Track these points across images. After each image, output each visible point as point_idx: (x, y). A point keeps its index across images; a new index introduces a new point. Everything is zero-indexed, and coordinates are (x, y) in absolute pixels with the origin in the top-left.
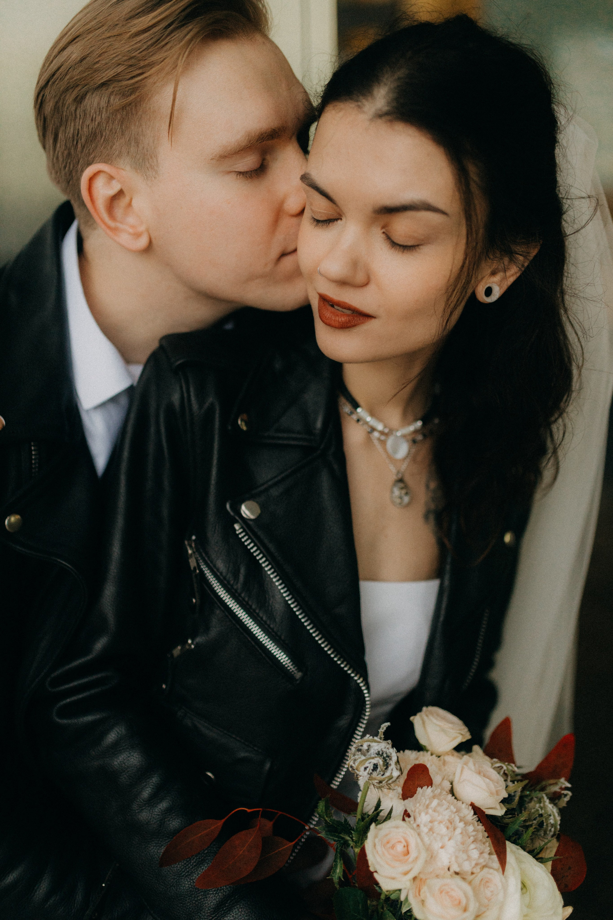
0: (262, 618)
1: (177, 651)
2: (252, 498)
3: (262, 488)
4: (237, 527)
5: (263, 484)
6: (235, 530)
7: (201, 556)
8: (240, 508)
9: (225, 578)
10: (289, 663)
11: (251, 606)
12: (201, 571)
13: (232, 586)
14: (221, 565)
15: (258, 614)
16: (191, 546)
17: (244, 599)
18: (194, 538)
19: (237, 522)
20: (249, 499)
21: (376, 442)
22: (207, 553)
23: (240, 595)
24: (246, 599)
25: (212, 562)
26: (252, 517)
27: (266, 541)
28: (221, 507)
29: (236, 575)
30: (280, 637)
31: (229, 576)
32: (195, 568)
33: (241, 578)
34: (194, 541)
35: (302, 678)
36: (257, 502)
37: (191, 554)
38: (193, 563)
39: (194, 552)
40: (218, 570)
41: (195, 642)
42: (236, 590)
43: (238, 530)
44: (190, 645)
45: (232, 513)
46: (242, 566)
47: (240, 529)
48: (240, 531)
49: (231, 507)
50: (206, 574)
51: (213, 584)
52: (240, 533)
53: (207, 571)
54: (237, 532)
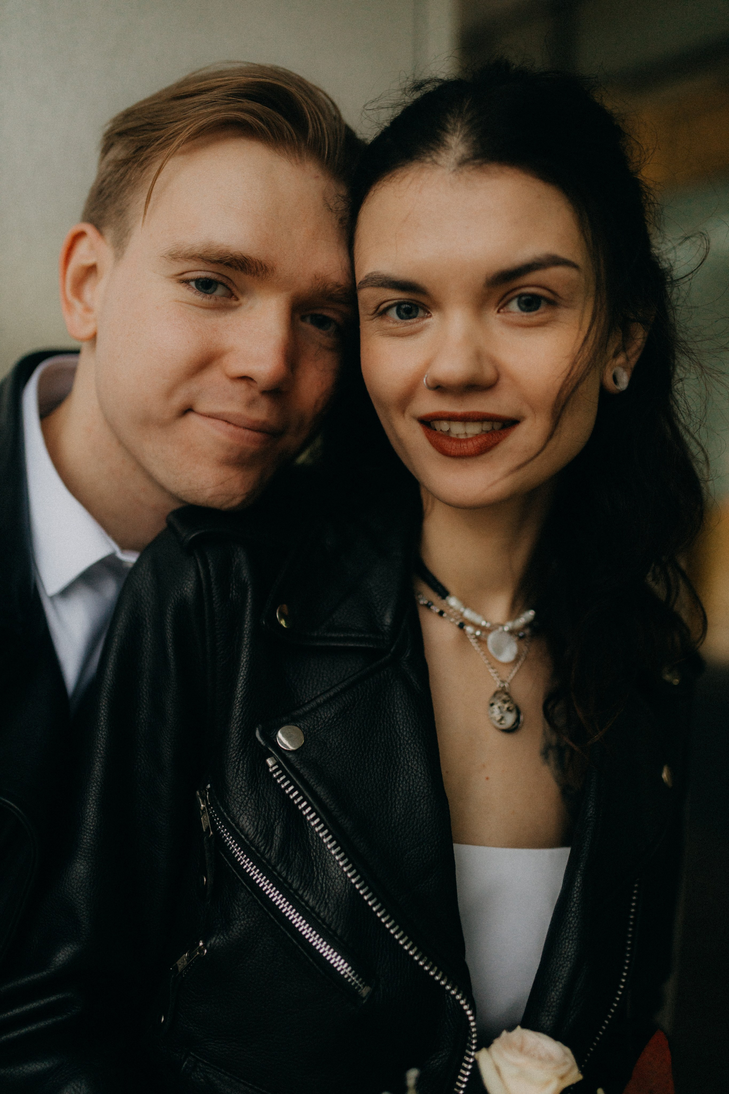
0: (307, 903)
1: (182, 962)
2: (293, 721)
3: (307, 708)
4: (270, 762)
5: (309, 702)
6: (268, 767)
7: (218, 811)
8: (277, 733)
10: (350, 972)
11: (290, 885)
12: (218, 835)
13: (263, 855)
14: (245, 822)
15: (301, 897)
16: (204, 798)
17: (279, 874)
18: (209, 786)
19: (270, 755)
20: (287, 723)
21: (473, 641)
22: (226, 807)
23: (274, 867)
24: (284, 874)
25: (233, 820)
26: (291, 748)
27: (312, 782)
28: (248, 735)
29: (268, 835)
30: (335, 932)
31: (259, 840)
32: (208, 829)
33: (277, 842)
34: (209, 789)
35: (370, 996)
36: (300, 727)
37: (204, 808)
38: (205, 821)
39: (208, 807)
40: (242, 831)
41: (208, 945)
42: (269, 861)
43: (272, 767)
44: (201, 951)
45: (263, 743)
46: (278, 824)
47: (274, 766)
48: (274, 768)
49: (262, 734)
50: (225, 838)
51: (236, 853)
52: (275, 771)
53: (226, 833)
54: (271, 770)
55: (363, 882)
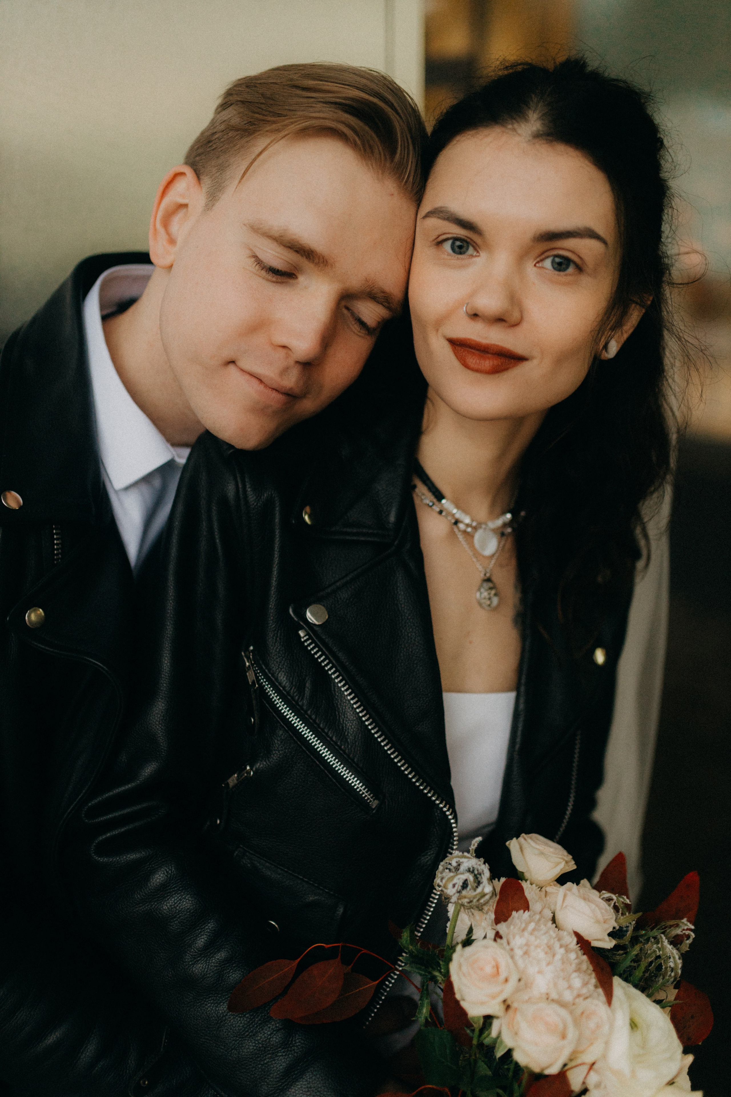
0: (331, 738)
1: (233, 780)
2: (318, 601)
3: (329, 590)
4: (302, 633)
5: (330, 586)
6: (300, 637)
7: (261, 668)
8: (306, 611)
9: (288, 693)
10: (364, 789)
11: (319, 725)
12: (261, 686)
13: (297, 703)
14: (282, 678)
15: (327, 734)
16: (248, 658)
17: (310, 717)
18: (251, 648)
19: (302, 628)
20: (313, 603)
21: (461, 537)
22: (267, 665)
23: (306, 712)
24: (313, 717)
25: (273, 675)
26: (318, 623)
27: (335, 649)
28: (282, 612)
29: (301, 690)
30: (353, 760)
31: (293, 691)
32: (253, 682)
33: (307, 692)
34: (252, 651)
35: (379, 807)
36: (324, 606)
37: (249, 666)
38: (251, 676)
39: (252, 665)
40: (280, 684)
41: (254, 769)
42: (301, 707)
43: (303, 637)
44: (248, 773)
45: (296, 619)
46: (308, 679)
47: (305, 636)
48: (305, 638)
49: (294, 612)
50: (266, 689)
51: (275, 700)
52: (306, 641)
53: (267, 685)
54: (303, 640)
55: (374, 724)
